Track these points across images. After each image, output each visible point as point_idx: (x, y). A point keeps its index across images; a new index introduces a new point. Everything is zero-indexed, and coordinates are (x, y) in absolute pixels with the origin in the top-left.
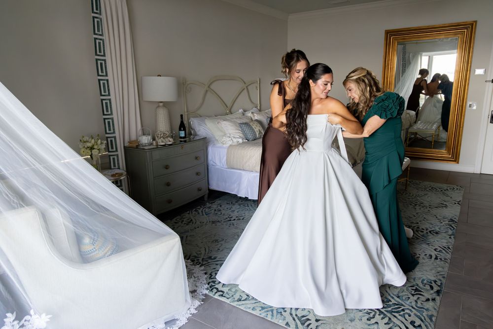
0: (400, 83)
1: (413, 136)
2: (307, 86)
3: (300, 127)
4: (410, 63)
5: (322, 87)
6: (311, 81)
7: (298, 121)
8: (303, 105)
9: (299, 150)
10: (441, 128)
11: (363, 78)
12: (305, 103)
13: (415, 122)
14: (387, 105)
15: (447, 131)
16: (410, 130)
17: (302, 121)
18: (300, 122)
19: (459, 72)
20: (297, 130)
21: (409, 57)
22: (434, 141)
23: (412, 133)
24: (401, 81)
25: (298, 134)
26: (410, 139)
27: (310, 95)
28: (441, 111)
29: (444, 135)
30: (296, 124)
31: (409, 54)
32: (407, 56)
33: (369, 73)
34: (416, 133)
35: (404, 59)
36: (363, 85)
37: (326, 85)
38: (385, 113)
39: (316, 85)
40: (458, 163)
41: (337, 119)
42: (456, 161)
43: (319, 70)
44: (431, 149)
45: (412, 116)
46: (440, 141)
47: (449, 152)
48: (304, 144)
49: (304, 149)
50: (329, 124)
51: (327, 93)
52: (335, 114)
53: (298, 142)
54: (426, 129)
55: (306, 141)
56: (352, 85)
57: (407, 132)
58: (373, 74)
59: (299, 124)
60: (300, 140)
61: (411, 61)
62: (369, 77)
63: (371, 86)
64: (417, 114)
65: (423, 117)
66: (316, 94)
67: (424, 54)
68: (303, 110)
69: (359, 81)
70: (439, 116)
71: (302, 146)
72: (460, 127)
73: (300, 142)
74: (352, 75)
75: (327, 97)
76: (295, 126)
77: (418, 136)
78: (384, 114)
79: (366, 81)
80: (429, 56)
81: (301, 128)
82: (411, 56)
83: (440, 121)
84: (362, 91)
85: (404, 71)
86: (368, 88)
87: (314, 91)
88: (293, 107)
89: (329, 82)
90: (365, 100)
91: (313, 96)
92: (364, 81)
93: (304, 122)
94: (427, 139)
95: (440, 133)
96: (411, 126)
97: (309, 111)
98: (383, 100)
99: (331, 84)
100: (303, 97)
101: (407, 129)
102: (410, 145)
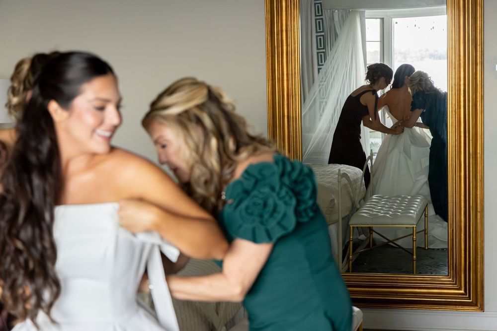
0: (316, 88)
1: (362, 237)
2: (43, 123)
3: (33, 251)
4: (336, 36)
5: (90, 119)
6: (54, 107)
7: (27, 233)
8: (36, 181)
9: (36, 325)
10: (431, 211)
11: (197, 112)
12: (43, 175)
13: (364, 199)
14: (261, 202)
15: (445, 218)
16: (354, 222)
17: (37, 231)
18: (33, 236)
19: (455, 66)
20: (26, 262)
21: (332, 19)
22: (418, 248)
23: (361, 230)
24: (317, 83)
25: (31, 276)
26: (356, 246)
27: (55, 150)
28: (428, 163)
29: (439, 231)
30: (20, 245)
31: (333, 12)
32: (326, 15)
33: (213, 97)
34: (371, 229)
35: (319, 24)
36: (197, 133)
37: (102, 109)
38: (262, 228)
39: (70, 116)
40: (482, 309)
41: (147, 216)
42: (476, 305)
43: (75, 70)
44: (412, 273)
45: (356, 181)
46: (431, 247)
47: (456, 283)
48: (51, 305)
49: (53, 321)
50: (124, 235)
51: (109, 138)
52: (141, 200)
53: (33, 301)
54: (394, 216)
55: (56, 295)
56: (171, 134)
57: (346, 228)
58: (226, 99)
59: (30, 244)
60: (38, 294)
61: (338, 31)
62: (214, 109)
63: (220, 137)
64: (367, 176)
65: (385, 182)
66: (76, 141)
67: (368, 12)
68: (37, 197)
69: (185, 120)
70: (424, 178)
71: (48, 313)
72: (476, 211)
73: (40, 299)
74: (168, 100)
75: (112, 149)
76: (18, 252)
77: (375, 235)
78: (261, 232)
79: (207, 121)
80: (382, 19)
81: (36, 255)
82: (336, 19)
83: (426, 190)
84: (197, 150)
85: (322, 57)
86: (214, 142)
87: (68, 131)
88: (7, 190)
89: (107, 101)
90: (208, 176)
91: (67, 149)
92: (199, 121)
93: (46, 237)
94: (399, 243)
95: (430, 225)
96: (354, 209)
97: (57, 196)
98: (247, 192)
99: (118, 107)
100: (33, 159)
101: (346, 219)
102: (357, 266)
